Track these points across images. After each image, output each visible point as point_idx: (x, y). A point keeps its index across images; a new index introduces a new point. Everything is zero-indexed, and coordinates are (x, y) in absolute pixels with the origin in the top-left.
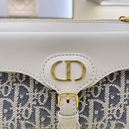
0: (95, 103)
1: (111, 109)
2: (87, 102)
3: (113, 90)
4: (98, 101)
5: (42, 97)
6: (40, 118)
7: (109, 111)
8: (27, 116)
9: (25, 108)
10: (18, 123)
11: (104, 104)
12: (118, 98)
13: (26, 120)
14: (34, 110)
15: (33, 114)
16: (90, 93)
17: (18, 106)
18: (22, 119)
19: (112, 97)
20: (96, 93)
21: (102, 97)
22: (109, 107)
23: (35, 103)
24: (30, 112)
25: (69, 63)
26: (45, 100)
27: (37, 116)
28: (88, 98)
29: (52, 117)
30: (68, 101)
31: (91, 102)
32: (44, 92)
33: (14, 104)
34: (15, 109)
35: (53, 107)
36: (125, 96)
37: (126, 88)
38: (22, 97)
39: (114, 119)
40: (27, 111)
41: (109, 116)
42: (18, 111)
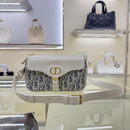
0: (65, 82)
1: (70, 84)
2: (62, 82)
3: (70, 77)
4: (65, 81)
5: (47, 80)
6: (47, 87)
7: (69, 84)
8: (42, 86)
9: (42, 83)
10: (39, 88)
11: (67, 82)
12: (72, 80)
13: (42, 87)
14: (45, 84)
15: (44, 86)
16: (63, 78)
17: (39, 83)
18: (41, 87)
19: (70, 80)
20: (65, 79)
21: (67, 80)
22: (69, 83)
23: (45, 82)
24: (43, 85)
25: (56, 68)
26: (48, 81)
27: (46, 86)
28: (62, 80)
29: (51, 86)
30: (55, 80)
31: (63, 81)
32: (48, 78)
33: (38, 82)
34: (38, 84)
35: (51, 83)
36: (74, 79)
37: (74, 77)
38: (41, 80)
39: (71, 87)
40: (42, 84)
41: (69, 86)
42: (39, 84)
